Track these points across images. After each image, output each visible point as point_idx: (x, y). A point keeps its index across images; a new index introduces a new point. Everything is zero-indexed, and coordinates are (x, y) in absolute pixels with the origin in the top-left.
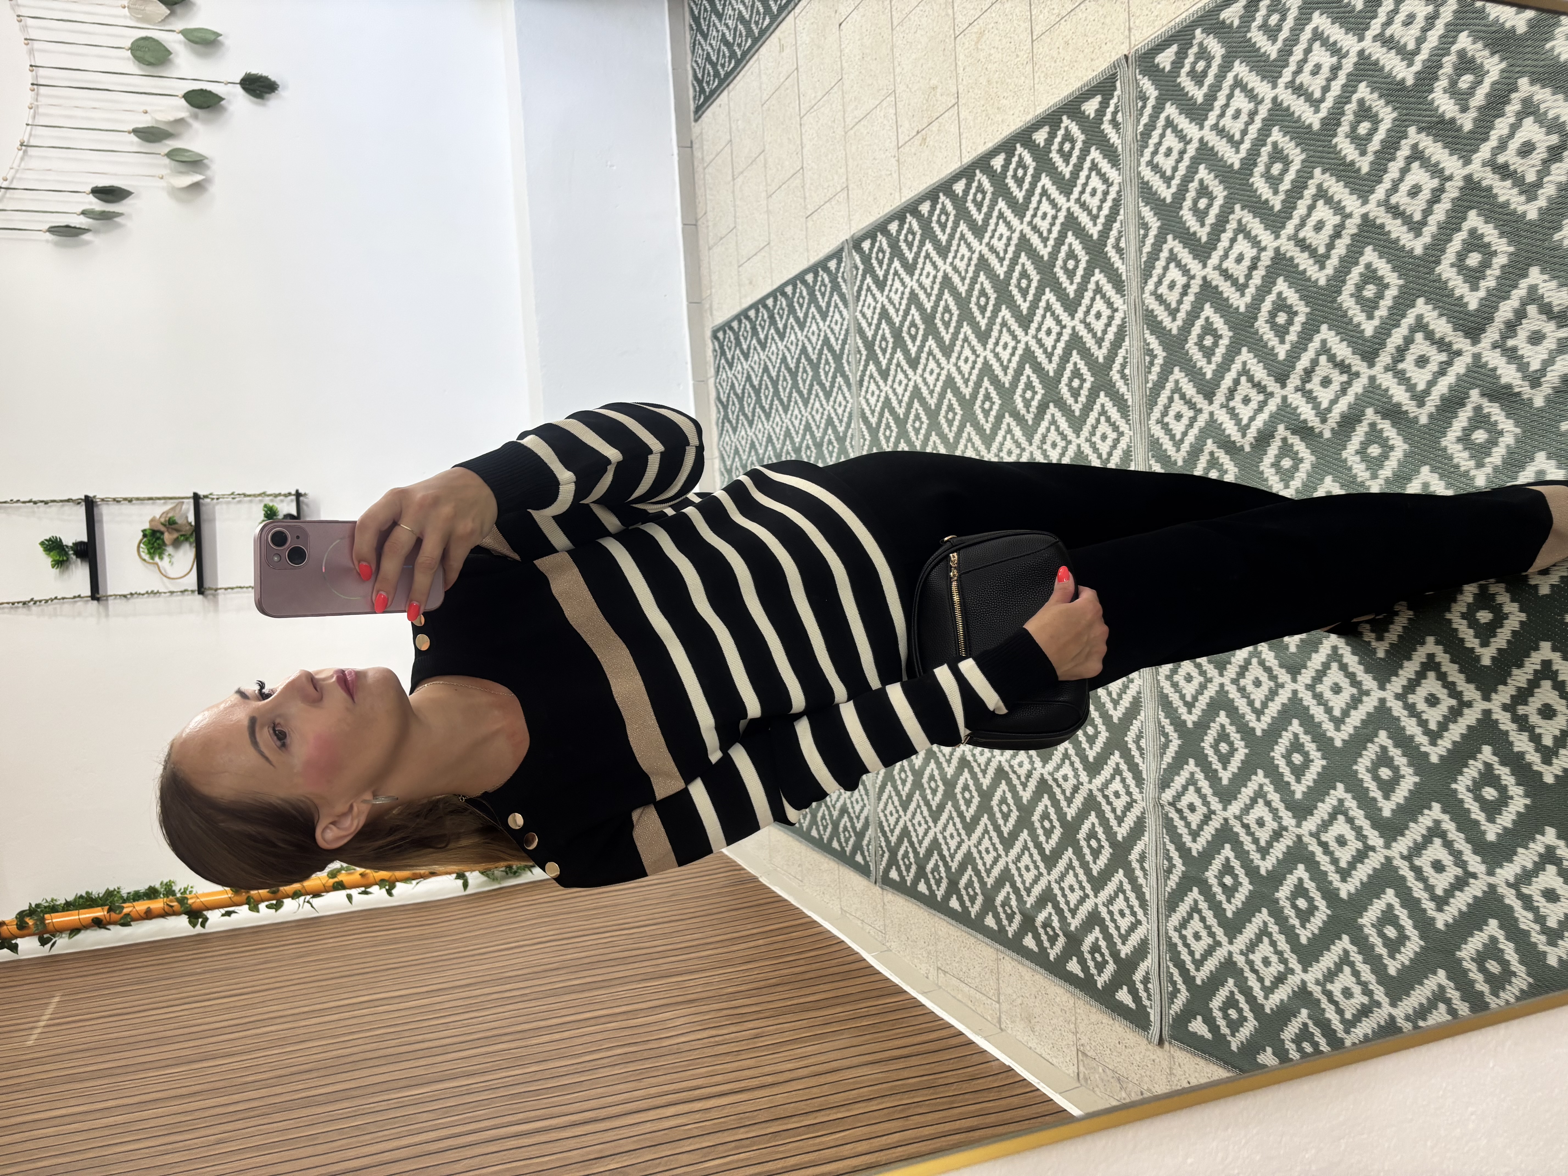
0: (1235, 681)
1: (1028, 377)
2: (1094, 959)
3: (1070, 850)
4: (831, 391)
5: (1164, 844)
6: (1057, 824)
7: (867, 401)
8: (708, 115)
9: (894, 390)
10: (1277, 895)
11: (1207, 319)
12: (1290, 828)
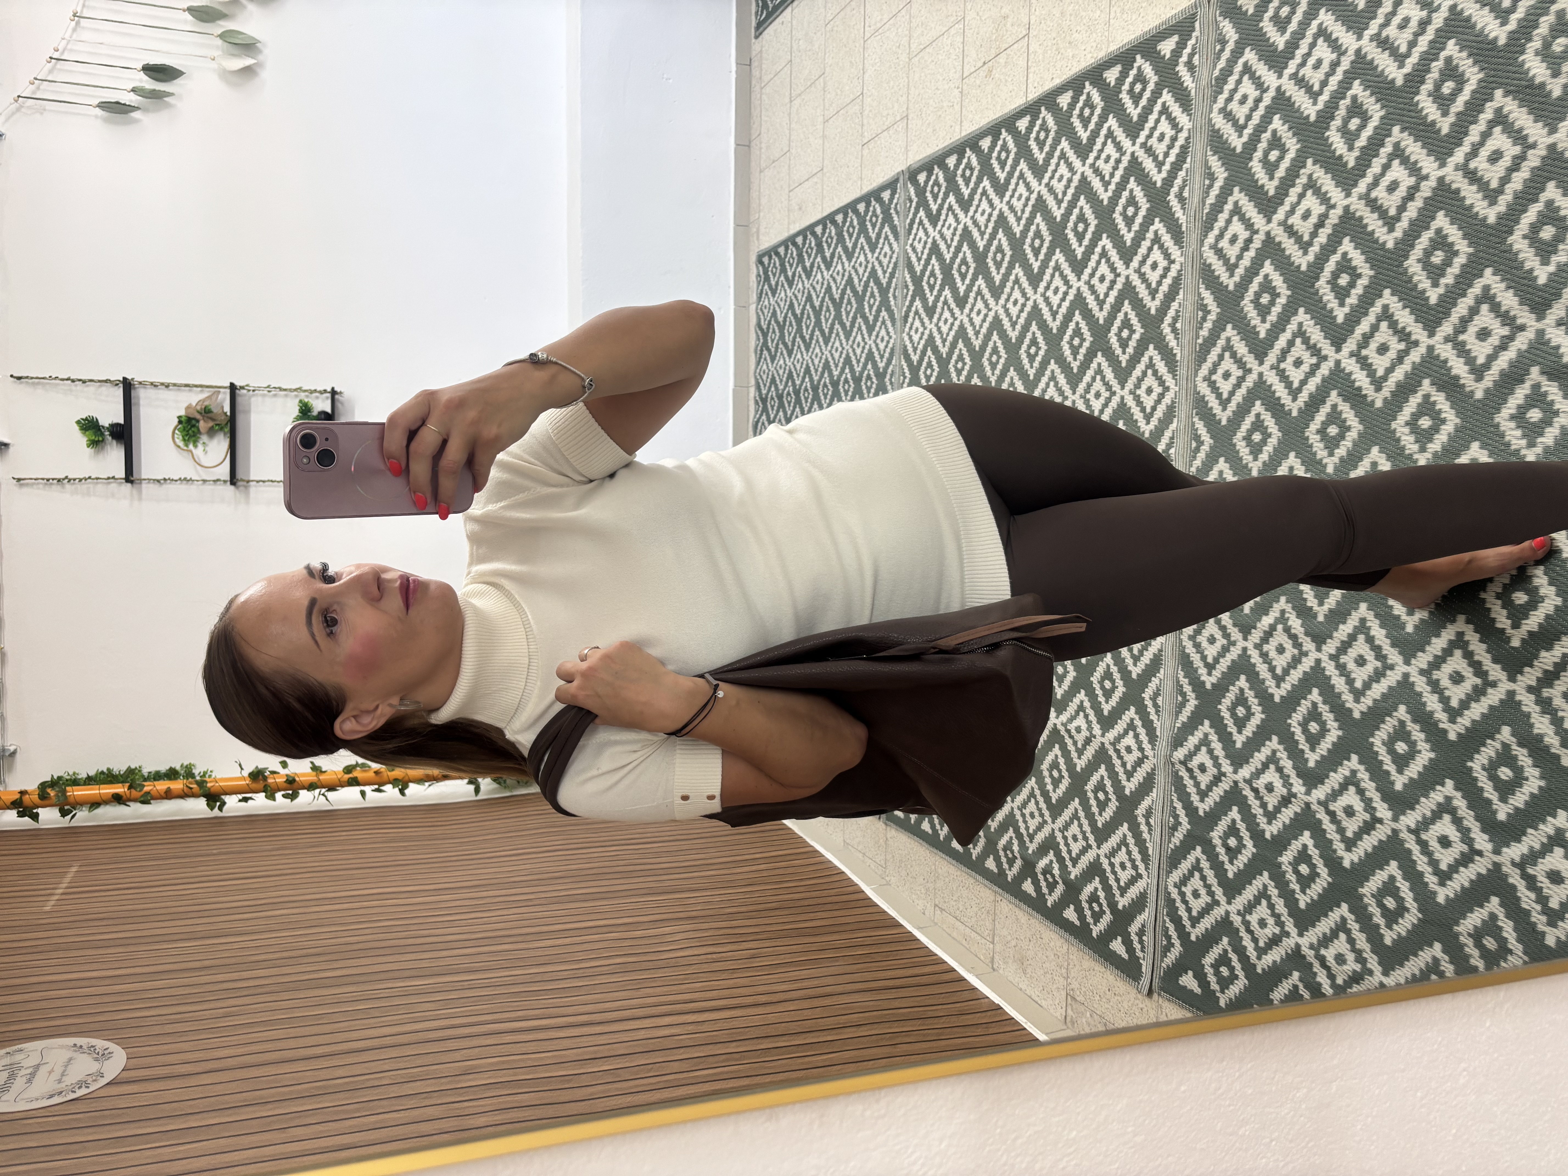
0: (1258, 646)
1: (1077, 323)
2: (1091, 908)
3: (1077, 800)
4: (874, 325)
5: (1172, 801)
6: (1065, 774)
7: (910, 337)
8: (770, 32)
9: (939, 329)
10: (1280, 859)
11: (1266, 276)
12: (1299, 795)
